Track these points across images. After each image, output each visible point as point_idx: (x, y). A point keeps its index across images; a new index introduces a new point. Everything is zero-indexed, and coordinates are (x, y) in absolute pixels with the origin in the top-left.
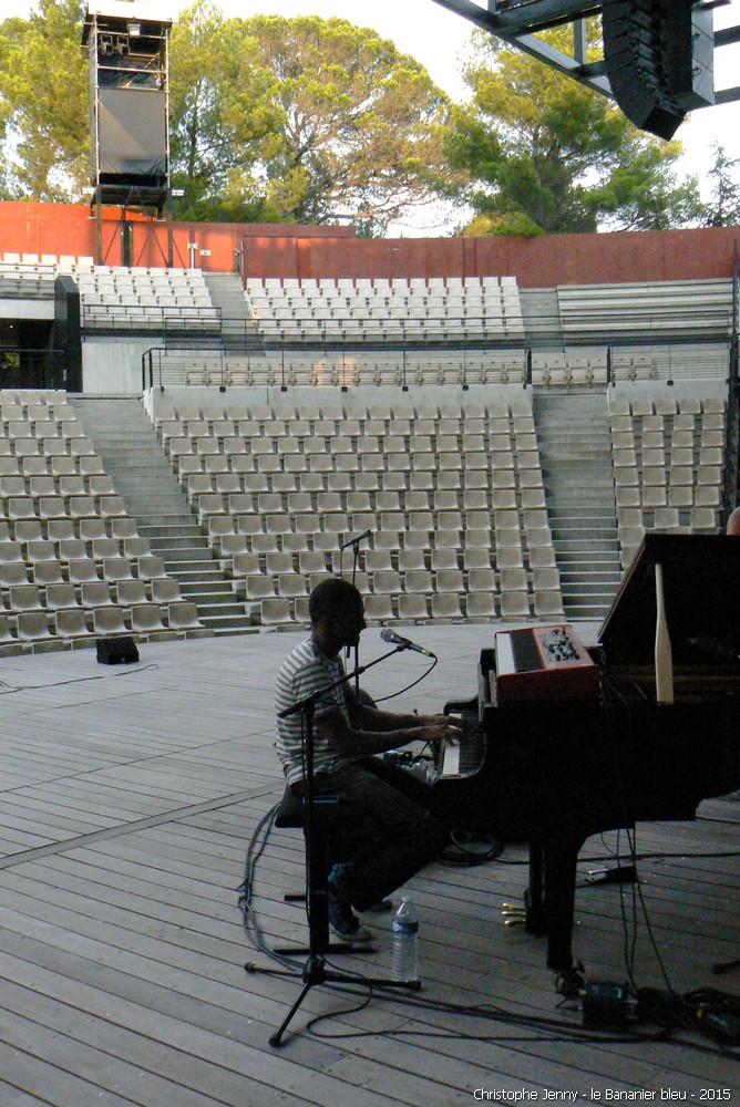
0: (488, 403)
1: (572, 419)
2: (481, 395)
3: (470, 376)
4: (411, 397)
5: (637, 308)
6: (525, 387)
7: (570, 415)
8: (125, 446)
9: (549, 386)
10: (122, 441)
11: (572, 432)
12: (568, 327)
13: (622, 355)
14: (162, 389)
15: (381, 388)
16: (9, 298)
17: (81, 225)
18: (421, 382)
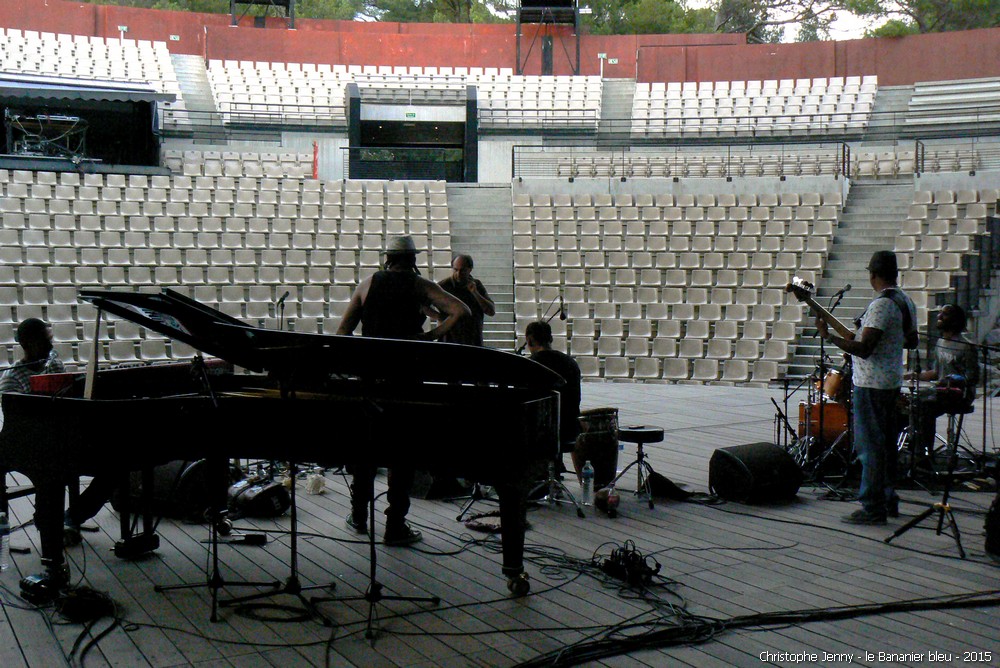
0: (802, 193)
1: (878, 208)
2: (797, 185)
3: (787, 168)
4: (734, 186)
5: (961, 103)
6: (836, 178)
7: (880, 204)
8: (483, 227)
9: (878, 177)
10: (480, 223)
11: (876, 219)
12: (909, 122)
13: (931, 148)
14: (520, 180)
15: (707, 179)
16: (432, 105)
17: (509, 40)
18: (742, 174)
